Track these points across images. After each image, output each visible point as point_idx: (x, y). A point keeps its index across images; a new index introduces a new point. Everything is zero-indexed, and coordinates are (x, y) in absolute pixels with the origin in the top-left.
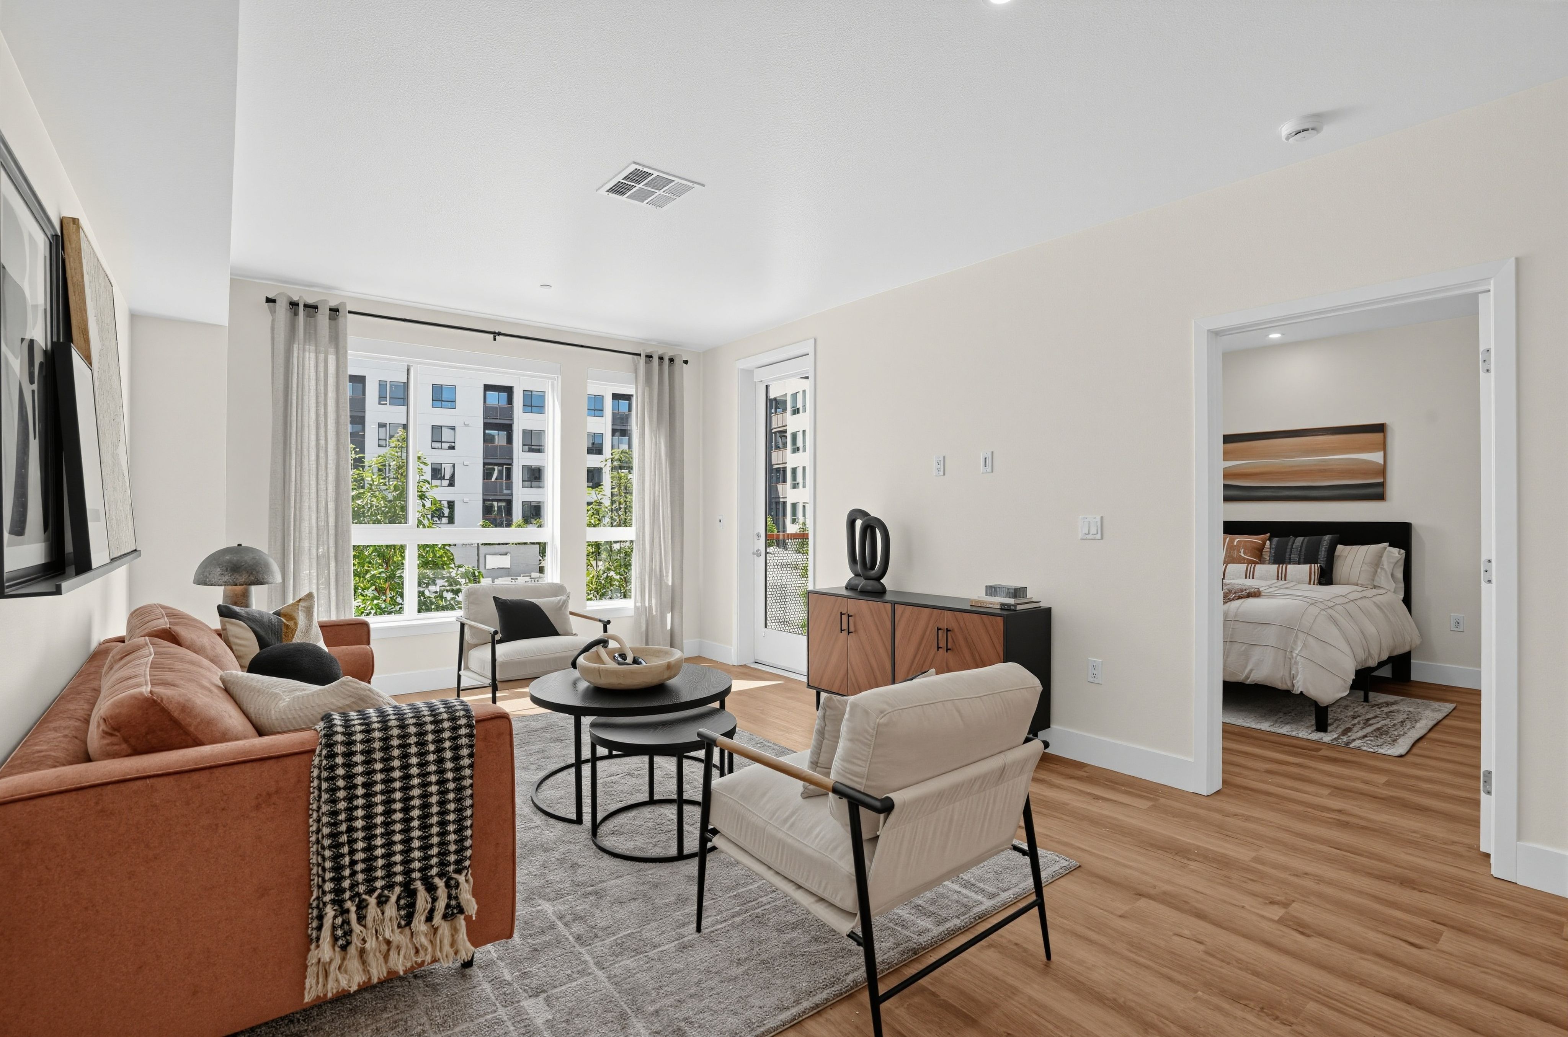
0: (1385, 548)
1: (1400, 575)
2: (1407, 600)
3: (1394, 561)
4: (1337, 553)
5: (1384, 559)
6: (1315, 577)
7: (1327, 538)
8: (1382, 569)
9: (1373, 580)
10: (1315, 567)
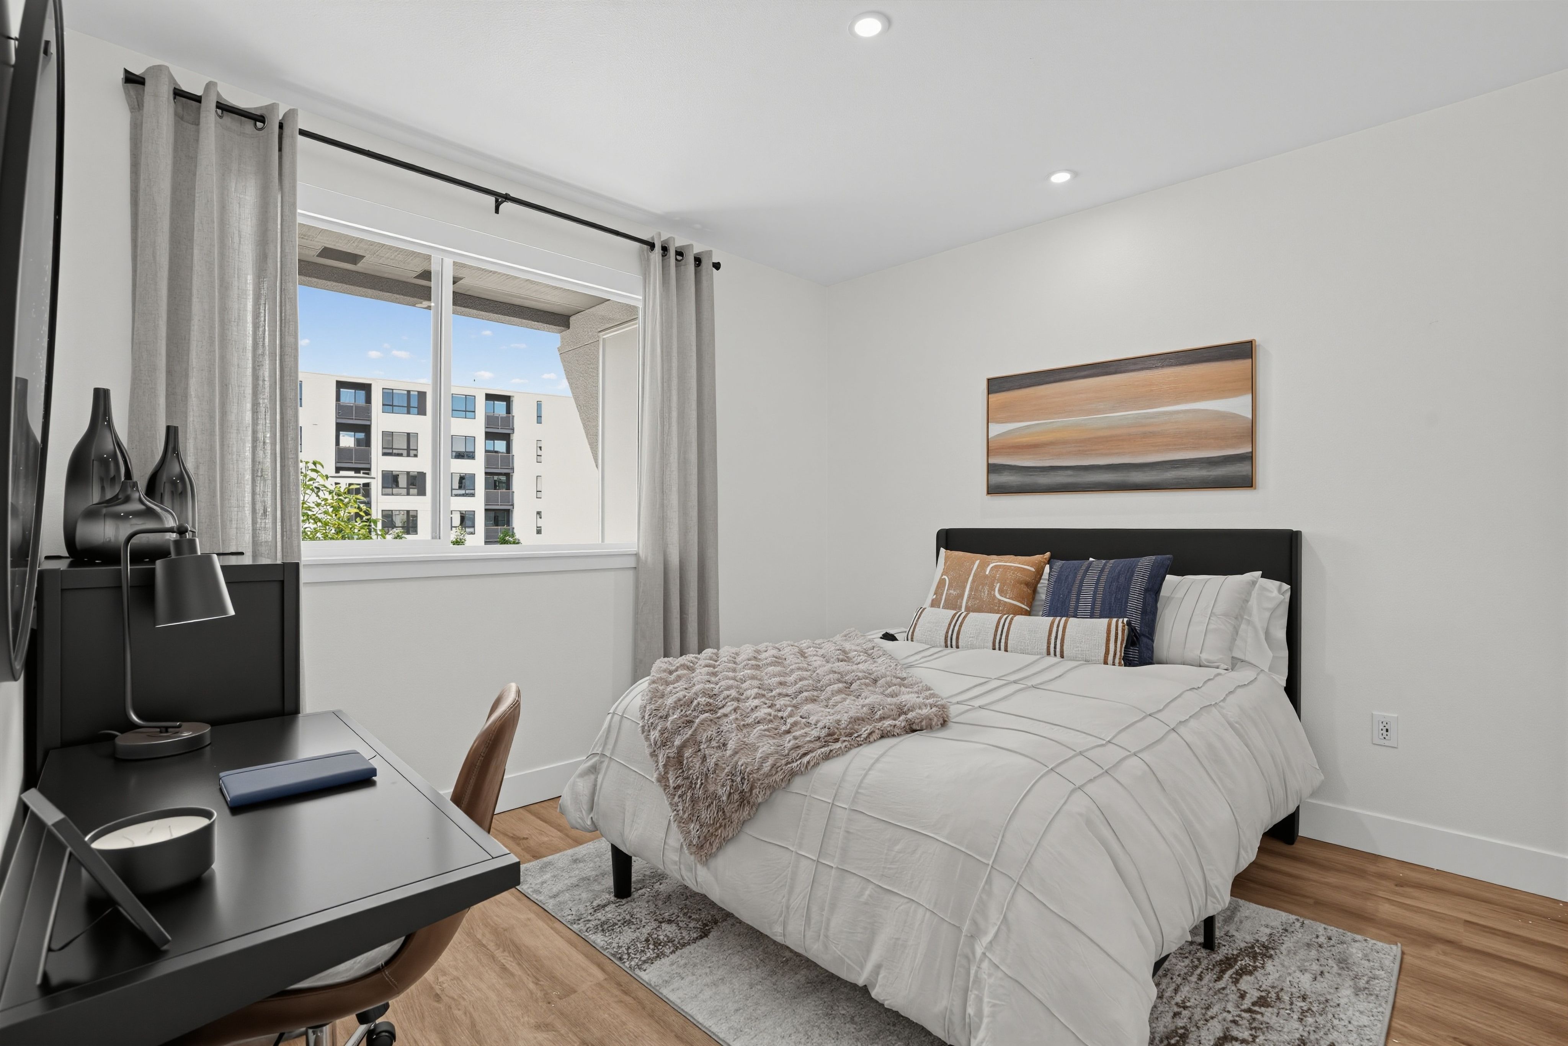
0: (1254, 583)
1: (1280, 634)
2: (1292, 689)
3: (1271, 605)
4: (1165, 592)
5: (1253, 602)
6: (1117, 647)
7: (1146, 563)
8: (1249, 622)
9: (1231, 649)
10: (1119, 624)
